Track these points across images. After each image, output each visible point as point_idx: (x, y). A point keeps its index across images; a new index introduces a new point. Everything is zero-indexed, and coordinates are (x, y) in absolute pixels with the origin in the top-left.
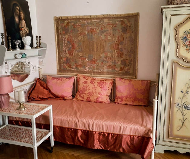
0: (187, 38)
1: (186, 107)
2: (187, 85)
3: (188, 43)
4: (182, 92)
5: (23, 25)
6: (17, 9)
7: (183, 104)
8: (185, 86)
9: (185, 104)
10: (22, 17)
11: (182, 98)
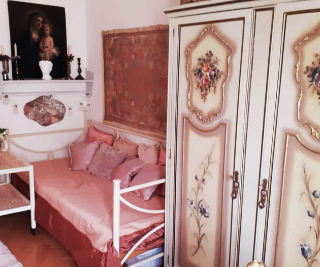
0: (203, 71)
1: (203, 212)
2: (203, 166)
3: (204, 82)
4: (196, 178)
5: (48, 44)
6: (39, 20)
7: (199, 204)
8: (201, 168)
9: (202, 205)
10: (48, 32)
11: (196, 190)
